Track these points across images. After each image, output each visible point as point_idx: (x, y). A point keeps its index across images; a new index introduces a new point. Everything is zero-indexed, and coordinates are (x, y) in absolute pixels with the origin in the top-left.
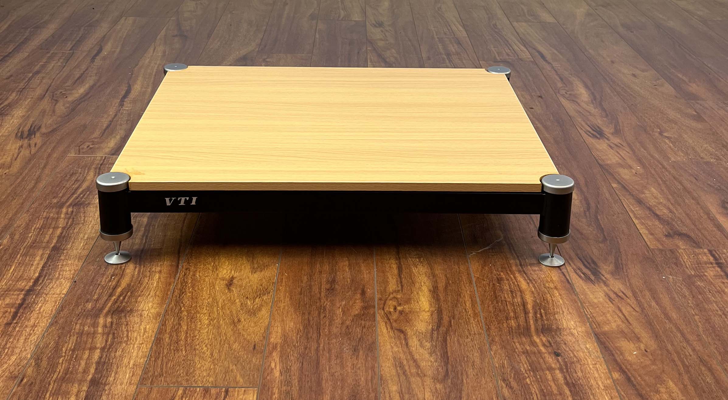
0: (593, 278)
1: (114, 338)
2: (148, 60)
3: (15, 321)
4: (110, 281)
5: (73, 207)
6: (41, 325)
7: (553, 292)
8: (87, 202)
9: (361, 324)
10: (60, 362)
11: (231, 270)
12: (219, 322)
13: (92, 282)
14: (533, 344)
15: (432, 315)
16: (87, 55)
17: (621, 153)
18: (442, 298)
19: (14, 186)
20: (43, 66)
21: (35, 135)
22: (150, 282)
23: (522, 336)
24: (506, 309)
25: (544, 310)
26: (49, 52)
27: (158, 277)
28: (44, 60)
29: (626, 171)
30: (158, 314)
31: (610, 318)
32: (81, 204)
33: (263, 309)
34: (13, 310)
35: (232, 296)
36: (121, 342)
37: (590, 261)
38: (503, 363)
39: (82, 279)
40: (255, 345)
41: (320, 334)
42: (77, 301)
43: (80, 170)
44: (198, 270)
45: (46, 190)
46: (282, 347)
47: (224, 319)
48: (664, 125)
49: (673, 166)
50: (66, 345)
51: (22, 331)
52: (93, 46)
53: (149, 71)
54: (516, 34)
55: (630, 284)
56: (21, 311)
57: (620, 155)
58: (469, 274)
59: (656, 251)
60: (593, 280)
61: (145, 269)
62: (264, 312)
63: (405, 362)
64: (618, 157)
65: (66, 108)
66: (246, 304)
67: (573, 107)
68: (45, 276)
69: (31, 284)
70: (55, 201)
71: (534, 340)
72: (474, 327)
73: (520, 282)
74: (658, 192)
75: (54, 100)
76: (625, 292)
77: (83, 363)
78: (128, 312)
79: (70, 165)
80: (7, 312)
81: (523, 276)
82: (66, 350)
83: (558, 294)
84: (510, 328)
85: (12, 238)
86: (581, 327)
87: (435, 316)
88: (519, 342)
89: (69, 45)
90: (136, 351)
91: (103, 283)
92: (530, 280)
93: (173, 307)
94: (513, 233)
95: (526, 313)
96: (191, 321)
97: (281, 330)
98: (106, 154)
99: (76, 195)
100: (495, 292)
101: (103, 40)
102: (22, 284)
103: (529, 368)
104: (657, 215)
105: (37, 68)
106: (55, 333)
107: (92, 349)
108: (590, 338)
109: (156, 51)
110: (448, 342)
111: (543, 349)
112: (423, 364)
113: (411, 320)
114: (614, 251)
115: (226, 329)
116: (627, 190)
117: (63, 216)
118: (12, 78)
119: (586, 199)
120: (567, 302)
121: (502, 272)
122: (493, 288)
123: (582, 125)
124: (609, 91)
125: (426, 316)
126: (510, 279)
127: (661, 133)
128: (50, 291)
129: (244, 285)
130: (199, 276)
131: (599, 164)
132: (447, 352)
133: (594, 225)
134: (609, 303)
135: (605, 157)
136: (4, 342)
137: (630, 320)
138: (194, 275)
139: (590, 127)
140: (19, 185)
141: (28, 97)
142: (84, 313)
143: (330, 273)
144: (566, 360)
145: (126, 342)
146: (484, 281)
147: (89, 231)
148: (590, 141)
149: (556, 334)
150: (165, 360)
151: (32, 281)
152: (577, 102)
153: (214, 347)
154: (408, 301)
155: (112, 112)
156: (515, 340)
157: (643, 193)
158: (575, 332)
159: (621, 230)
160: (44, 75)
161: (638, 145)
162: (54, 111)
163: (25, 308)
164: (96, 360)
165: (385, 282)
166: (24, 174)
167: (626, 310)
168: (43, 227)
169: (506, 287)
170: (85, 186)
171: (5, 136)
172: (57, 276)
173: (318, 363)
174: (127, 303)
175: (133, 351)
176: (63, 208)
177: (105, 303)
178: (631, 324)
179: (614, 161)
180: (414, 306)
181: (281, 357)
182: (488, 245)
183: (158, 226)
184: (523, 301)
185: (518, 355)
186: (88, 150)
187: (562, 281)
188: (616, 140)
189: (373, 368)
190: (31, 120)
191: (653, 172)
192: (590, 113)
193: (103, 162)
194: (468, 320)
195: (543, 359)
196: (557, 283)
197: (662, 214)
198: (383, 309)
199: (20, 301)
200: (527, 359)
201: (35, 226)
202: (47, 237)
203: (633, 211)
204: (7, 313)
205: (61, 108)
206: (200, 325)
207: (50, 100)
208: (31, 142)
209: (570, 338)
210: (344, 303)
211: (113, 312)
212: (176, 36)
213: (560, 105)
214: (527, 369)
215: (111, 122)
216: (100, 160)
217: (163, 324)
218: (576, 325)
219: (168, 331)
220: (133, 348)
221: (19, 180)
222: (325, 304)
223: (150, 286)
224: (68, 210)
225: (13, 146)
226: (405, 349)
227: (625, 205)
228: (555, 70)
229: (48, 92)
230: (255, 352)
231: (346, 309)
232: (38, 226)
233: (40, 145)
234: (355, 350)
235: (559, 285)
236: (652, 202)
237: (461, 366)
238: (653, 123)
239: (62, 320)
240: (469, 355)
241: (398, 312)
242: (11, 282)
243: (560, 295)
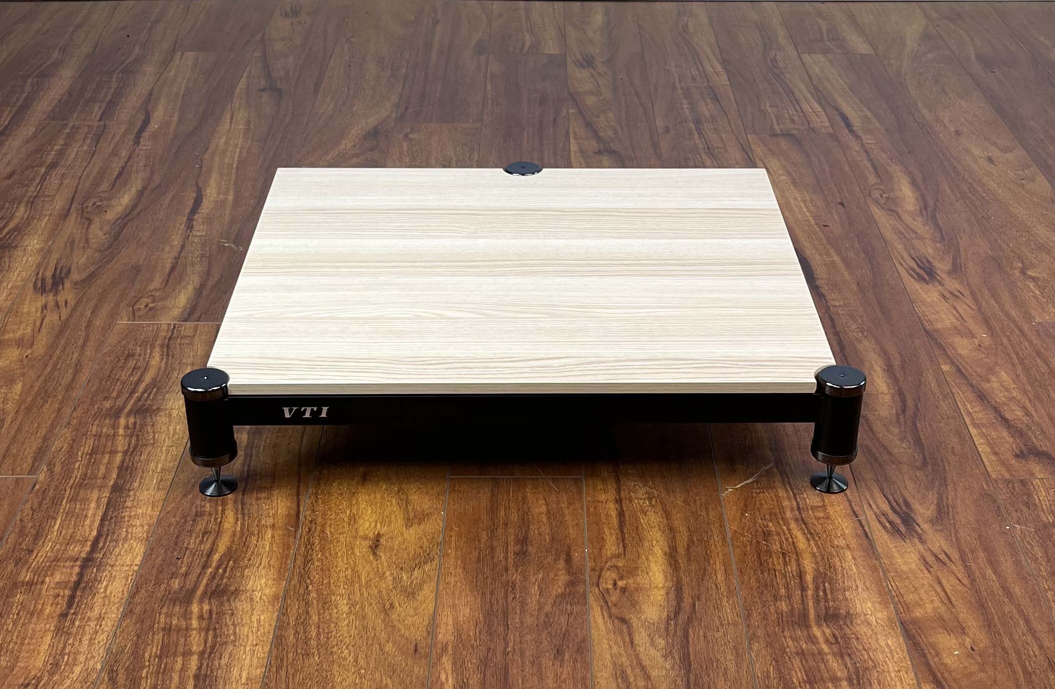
0: (903, 529)
1: (215, 636)
2: (223, 140)
3: (72, 611)
4: (201, 542)
5: (135, 417)
6: (110, 616)
7: (844, 553)
8: (155, 407)
9: (566, 609)
10: (143, 675)
11: (376, 522)
12: (363, 609)
13: (176, 544)
14: (812, 639)
15: (667, 594)
16: (128, 131)
17: (957, 307)
18: (682, 566)
19: (42, 378)
20: (61, 154)
21: (63, 285)
22: (260, 543)
23: (796, 627)
24: (775, 584)
25: (830, 584)
26: (66, 125)
27: (270, 536)
28: (61, 142)
29: (965, 342)
30: (276, 597)
31: (924, 596)
32: (147, 410)
33: (425, 588)
34: (67, 592)
35: (380, 566)
36: (226, 643)
37: (901, 501)
38: (768, 672)
39: (161, 540)
40: (416, 645)
41: (508, 627)
42: (157, 576)
43: (138, 348)
44: (329, 522)
45: (92, 386)
46: (455, 648)
47: (371, 605)
48: (1028, 254)
49: (1037, 331)
50: (149, 647)
51: (85, 626)
52: (135, 112)
53: (227, 161)
54: (807, 79)
55: (957, 539)
56: (79, 593)
57: (958, 312)
58: (722, 526)
59: (1000, 482)
60: (904, 533)
61: (250, 522)
62: (428, 591)
63: (629, 671)
64: (954, 315)
65: (105, 234)
66: (401, 580)
67: (891, 222)
68: (107, 535)
69: (88, 549)
70: (107, 405)
71: (813, 634)
72: (728, 612)
73: (796, 537)
74: (1011, 379)
75: (85, 218)
76: (949, 553)
77: (176, 677)
78: (233, 593)
79: (123, 339)
80: (58, 596)
81: (801, 529)
82: (150, 657)
83: (850, 557)
84: (780, 615)
85: (51, 471)
86: (882, 612)
87: (672, 595)
88: (791, 637)
89: (97, 110)
90: (248, 657)
91: (192, 546)
92: (811, 534)
93: (295, 586)
94: (789, 453)
95: (803, 589)
96: (323, 607)
97: (454, 620)
98: (175, 319)
99: (137, 395)
100: (759, 556)
101: (149, 101)
102: (75, 550)
103: (805, 678)
104: (1005, 421)
105: (50, 159)
106: (131, 628)
107: (187, 654)
108: (893, 630)
109: (234, 120)
110: (690, 639)
111: (825, 648)
112: (654, 673)
113: (637, 602)
114: (937, 484)
115: (376, 621)
116: (965, 377)
117: (121, 431)
118: (15, 176)
119: (901, 394)
120: (863, 571)
121: (771, 521)
122: (757, 549)
123: (902, 258)
124: (948, 191)
125: (659, 595)
126: (782, 533)
127: (1023, 272)
128: (116, 560)
129: (396, 547)
130: (330, 532)
131: (925, 330)
132: (689, 654)
133: (909, 438)
134: (925, 571)
135: (934, 316)
136: (61, 645)
137: (953, 599)
138: (323, 531)
139: (914, 259)
140: (50, 378)
141: (44, 213)
142: (170, 596)
143: (520, 527)
144: (858, 665)
145: (234, 641)
146: (744, 536)
147: (163, 457)
148: (913, 286)
149: (845, 624)
150: (291, 671)
151: (89, 543)
152: (897, 213)
153: (358, 649)
154: (632, 571)
155: (176, 241)
156: (787, 634)
157: (988, 381)
158: (872, 619)
159: (950, 446)
160: (63, 170)
161: (987, 293)
162: (87, 241)
163: (84, 588)
164: (194, 672)
165: (601, 539)
166: (55, 358)
167: (949, 583)
168: (94, 452)
169: (776, 547)
170: (148, 378)
171: (17, 287)
172: (124, 534)
173: (507, 673)
174: (228, 578)
175: (244, 657)
176: (120, 417)
177: (198, 578)
178: (954, 607)
179: (948, 323)
180: (642, 579)
181: (454, 664)
182: (752, 475)
183: (264, 446)
184: (800, 569)
185: (790, 658)
186: (148, 312)
187: (857, 536)
188: (953, 285)
189: (584, 678)
190: (55, 256)
191: (1005, 341)
192: (916, 233)
193: (173, 333)
194: (719, 601)
195: (825, 663)
196: (850, 538)
197: (1015, 417)
198: (598, 585)
199: (75, 577)
200: (802, 663)
201: (82, 448)
202: (103, 468)
203: (970, 413)
204: (60, 597)
205: (98, 233)
206: (337, 613)
207: (79, 216)
208: (59, 298)
209: (863, 630)
210: (540, 576)
211: (211, 594)
212: (264, 90)
213: (871, 219)
214: (801, 680)
215: (177, 258)
216: (167, 331)
217: (283, 613)
218: (875, 610)
219: (292, 624)
220: (244, 652)
221: (49, 369)
222: (514, 578)
223: (260, 550)
224: (128, 422)
225: (32, 306)
226: (630, 651)
227: (959, 403)
228: (866, 151)
229: (75, 203)
230: (417, 656)
231: (544, 586)
232: (86, 449)
233: (73, 304)
234: (559, 653)
235: (852, 542)
236: (1000, 397)
237: (709, 676)
238: (1013, 251)
239: (139, 607)
240: (719, 657)
241: (619, 589)
242: (58, 546)
243: (854, 559)
